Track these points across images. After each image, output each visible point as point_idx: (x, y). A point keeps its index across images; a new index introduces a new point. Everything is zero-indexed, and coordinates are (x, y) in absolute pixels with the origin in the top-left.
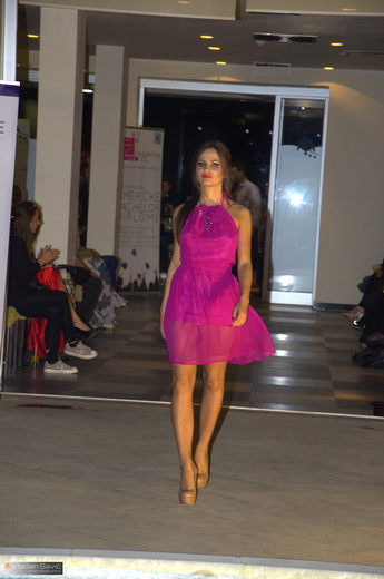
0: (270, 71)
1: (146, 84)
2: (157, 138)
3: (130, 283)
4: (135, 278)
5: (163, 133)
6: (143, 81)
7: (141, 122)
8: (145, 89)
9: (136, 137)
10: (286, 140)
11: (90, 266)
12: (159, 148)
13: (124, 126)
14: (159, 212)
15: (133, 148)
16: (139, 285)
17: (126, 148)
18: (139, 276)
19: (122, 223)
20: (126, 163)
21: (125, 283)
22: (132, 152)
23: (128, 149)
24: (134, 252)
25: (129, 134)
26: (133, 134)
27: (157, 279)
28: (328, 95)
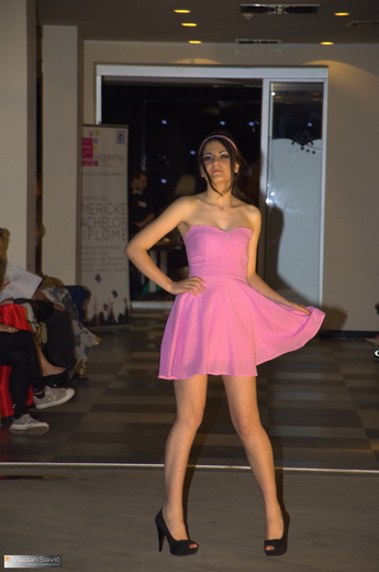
0: (257, 49)
1: (105, 71)
2: (120, 137)
3: (95, 316)
4: (100, 309)
5: (126, 131)
6: (99, 67)
7: (99, 118)
8: (103, 77)
9: (95, 137)
10: (278, 133)
11: (52, 299)
12: (123, 150)
13: (81, 124)
14: (126, 227)
15: (91, 150)
16: (106, 317)
17: (84, 150)
18: (105, 306)
19: (84, 243)
20: (86, 169)
21: (90, 316)
22: (90, 155)
23: (86, 150)
24: (98, 278)
25: (86, 133)
26: (91, 134)
27: (127, 310)
28: (327, 76)
